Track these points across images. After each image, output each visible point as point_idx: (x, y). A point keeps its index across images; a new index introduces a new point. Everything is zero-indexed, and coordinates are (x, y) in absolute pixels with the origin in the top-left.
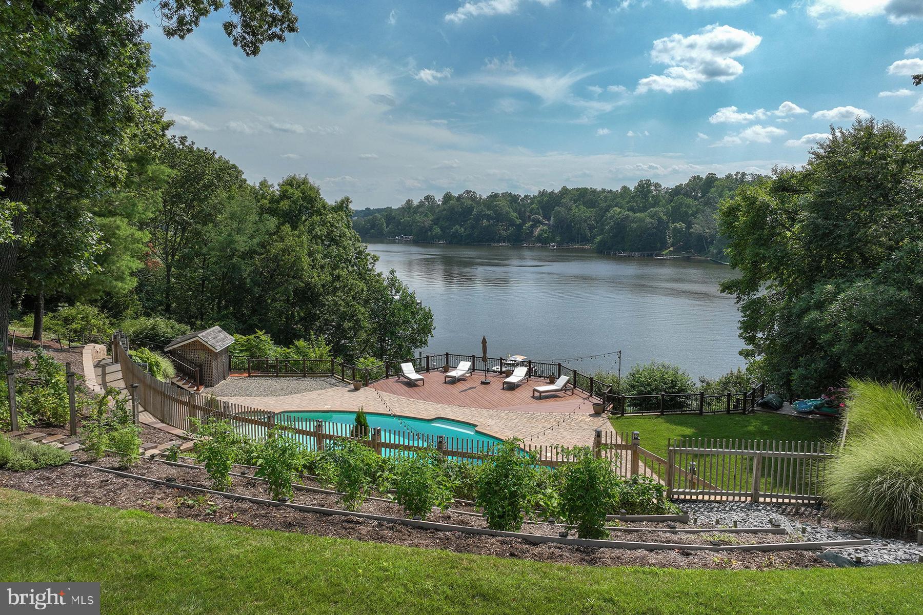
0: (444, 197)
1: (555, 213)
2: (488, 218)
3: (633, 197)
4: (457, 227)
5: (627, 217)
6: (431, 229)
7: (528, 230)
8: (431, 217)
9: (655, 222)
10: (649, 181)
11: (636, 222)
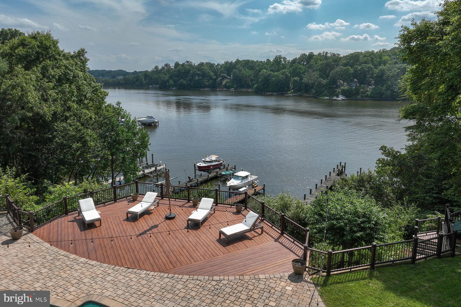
0: (175, 64)
1: (233, 73)
2: (199, 75)
3: (273, 64)
4: (182, 80)
5: (270, 74)
7: (220, 81)
8: (168, 75)
9: (284, 77)
11: (274, 77)
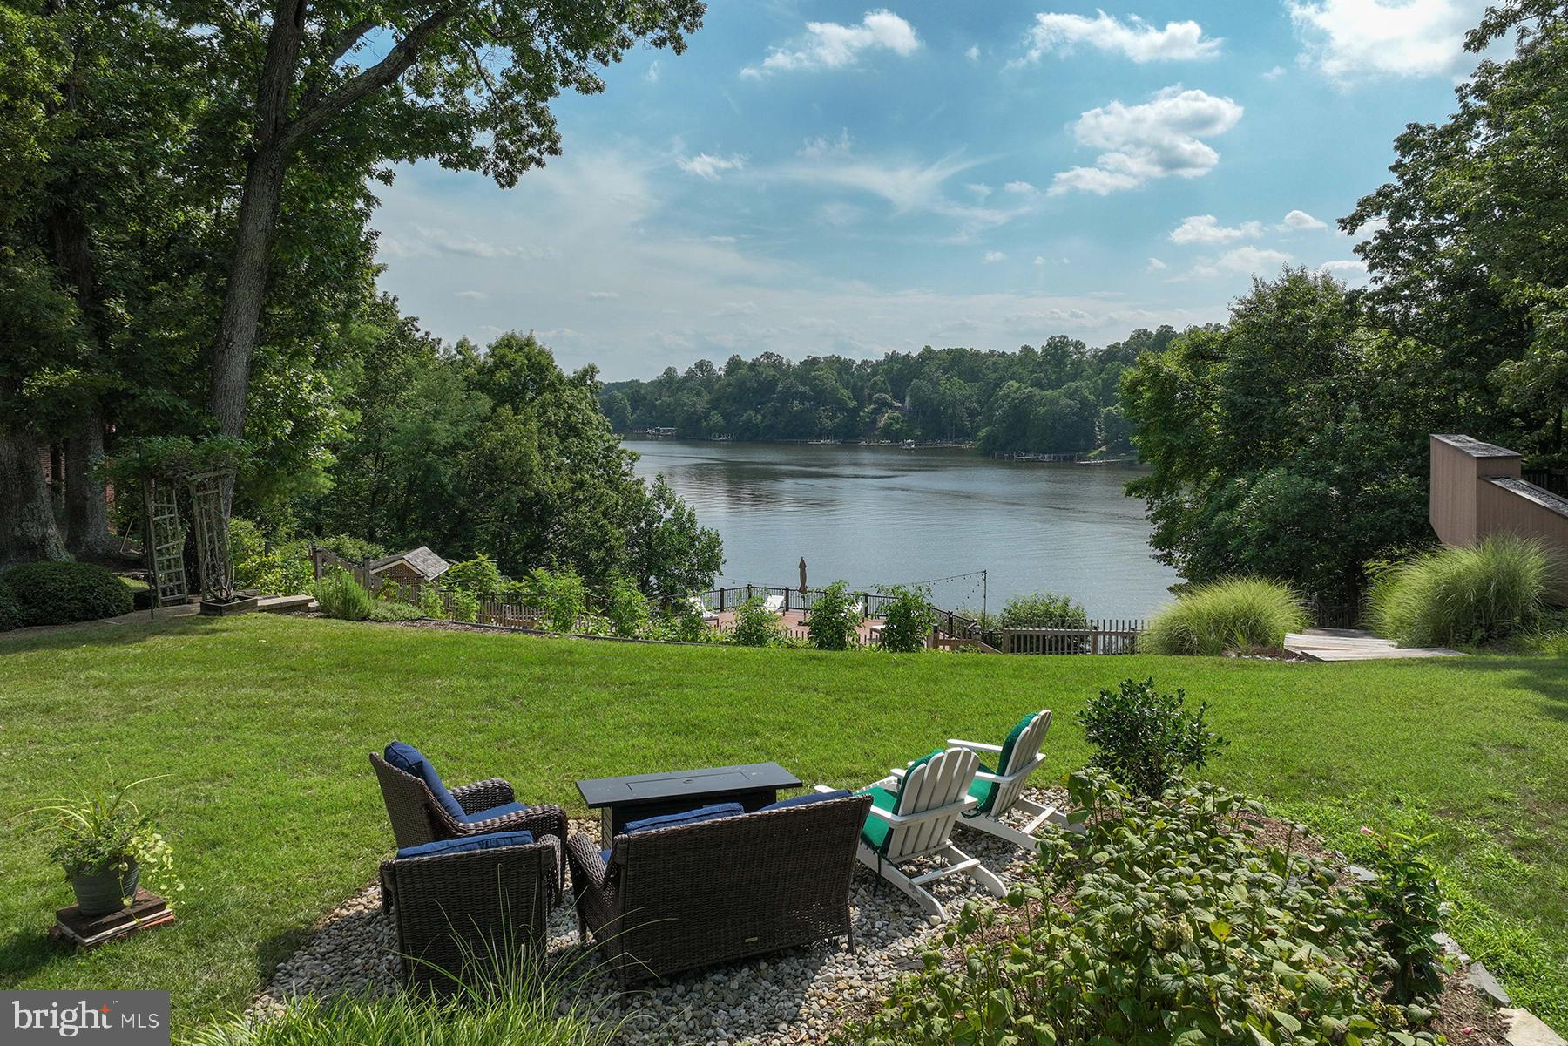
0: (728, 363)
1: (912, 390)
2: (803, 397)
3: (1040, 364)
4: (751, 412)
5: (1030, 396)
6: (706, 415)
7: (869, 417)
8: (706, 397)
9: (1076, 404)
10: (1065, 337)
11: (1045, 405)
